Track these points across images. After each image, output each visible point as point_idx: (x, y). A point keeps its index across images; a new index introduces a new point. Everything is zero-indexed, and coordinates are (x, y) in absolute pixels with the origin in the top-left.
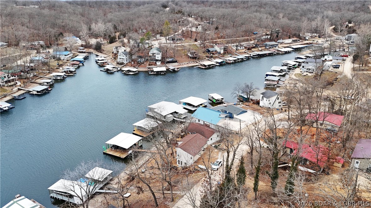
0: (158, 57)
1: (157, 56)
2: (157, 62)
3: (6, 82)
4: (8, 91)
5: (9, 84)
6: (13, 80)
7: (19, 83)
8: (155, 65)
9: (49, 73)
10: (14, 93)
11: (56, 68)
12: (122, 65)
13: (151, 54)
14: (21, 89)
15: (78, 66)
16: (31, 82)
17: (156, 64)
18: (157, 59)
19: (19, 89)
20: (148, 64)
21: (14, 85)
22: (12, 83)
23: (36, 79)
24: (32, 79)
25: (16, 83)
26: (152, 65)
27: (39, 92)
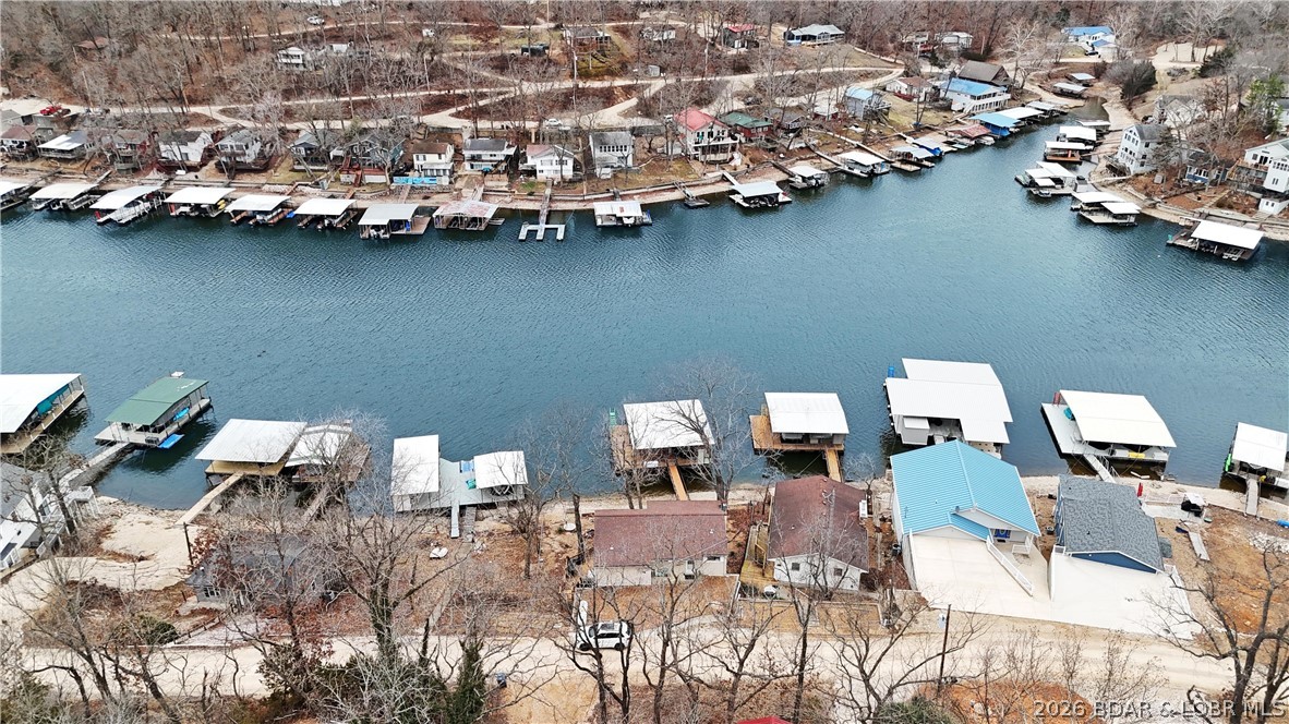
0: (1275, 181)
1: (1273, 173)
2: (1263, 201)
3: (705, 150)
4: (692, 176)
5: (712, 157)
6: (723, 149)
7: (738, 159)
8: (1244, 212)
9: (859, 147)
10: (703, 185)
11: (900, 136)
12: (1117, 178)
13: (1255, 157)
14: (728, 180)
15: (973, 143)
16: (774, 166)
17: (1257, 206)
18: (1268, 185)
19: (724, 179)
20: (1214, 200)
21: (725, 162)
22: (721, 157)
23: (801, 159)
24: (789, 154)
25: (732, 158)
26: (1230, 208)
27: (745, 199)
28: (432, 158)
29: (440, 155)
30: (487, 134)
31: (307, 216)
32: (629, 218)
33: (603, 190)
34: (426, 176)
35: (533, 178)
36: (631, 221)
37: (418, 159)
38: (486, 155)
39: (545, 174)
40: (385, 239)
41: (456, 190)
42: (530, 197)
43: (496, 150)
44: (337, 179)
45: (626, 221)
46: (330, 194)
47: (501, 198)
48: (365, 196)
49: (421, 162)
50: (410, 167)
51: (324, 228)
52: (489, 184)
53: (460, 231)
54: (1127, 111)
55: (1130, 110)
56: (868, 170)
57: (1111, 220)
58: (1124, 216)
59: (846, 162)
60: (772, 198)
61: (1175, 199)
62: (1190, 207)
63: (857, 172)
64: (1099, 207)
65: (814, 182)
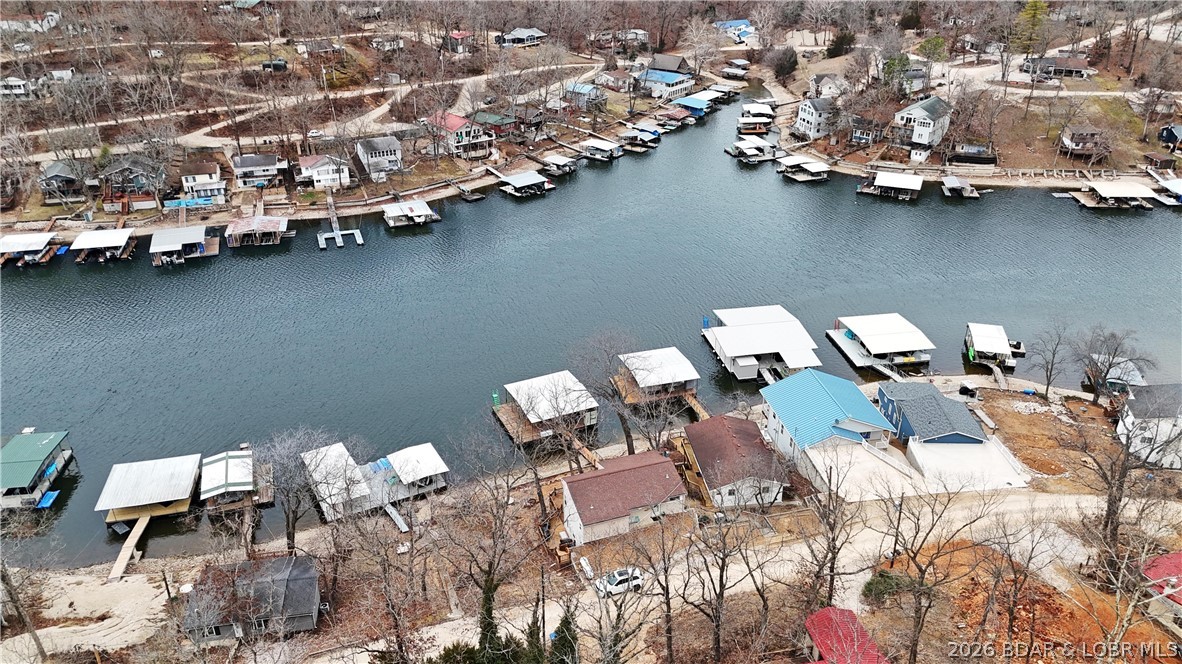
0: (920, 135)
1: (918, 130)
2: (913, 152)
3: (466, 148)
4: (460, 173)
5: (473, 154)
6: (481, 146)
7: (496, 155)
8: (901, 162)
9: (591, 135)
10: (472, 180)
11: (620, 123)
12: (801, 144)
13: (902, 118)
14: (492, 174)
15: (680, 123)
16: (527, 157)
17: (909, 156)
18: (915, 139)
19: (488, 173)
20: (878, 155)
21: (485, 157)
22: (480, 153)
23: (548, 150)
24: (537, 146)
25: (491, 154)
26: (891, 159)
27: (516, 189)
28: (202, 179)
29: (210, 175)
30: (250, 150)
31: (82, 250)
32: (419, 216)
33: (382, 193)
34: (199, 197)
35: (310, 189)
36: (422, 220)
37: (187, 181)
38: (258, 170)
39: (323, 183)
40: (180, 264)
41: (234, 208)
42: (312, 207)
43: (269, 165)
44: (101, 210)
45: (417, 220)
46: (97, 225)
47: (283, 211)
48: (138, 223)
49: (191, 183)
50: (179, 189)
51: (107, 260)
52: (267, 198)
53: (253, 247)
54: (783, 89)
55: (785, 87)
56: (608, 154)
57: (810, 178)
58: (818, 174)
59: (587, 149)
60: (539, 186)
61: (850, 156)
62: (864, 161)
63: (598, 157)
64: (799, 168)
65: (567, 168)
